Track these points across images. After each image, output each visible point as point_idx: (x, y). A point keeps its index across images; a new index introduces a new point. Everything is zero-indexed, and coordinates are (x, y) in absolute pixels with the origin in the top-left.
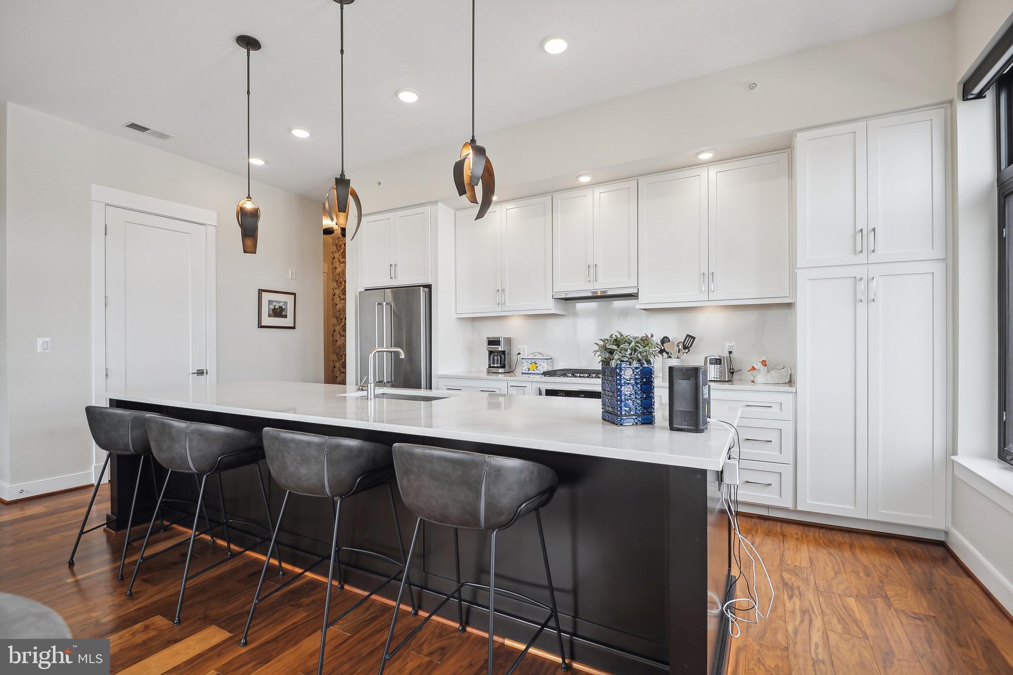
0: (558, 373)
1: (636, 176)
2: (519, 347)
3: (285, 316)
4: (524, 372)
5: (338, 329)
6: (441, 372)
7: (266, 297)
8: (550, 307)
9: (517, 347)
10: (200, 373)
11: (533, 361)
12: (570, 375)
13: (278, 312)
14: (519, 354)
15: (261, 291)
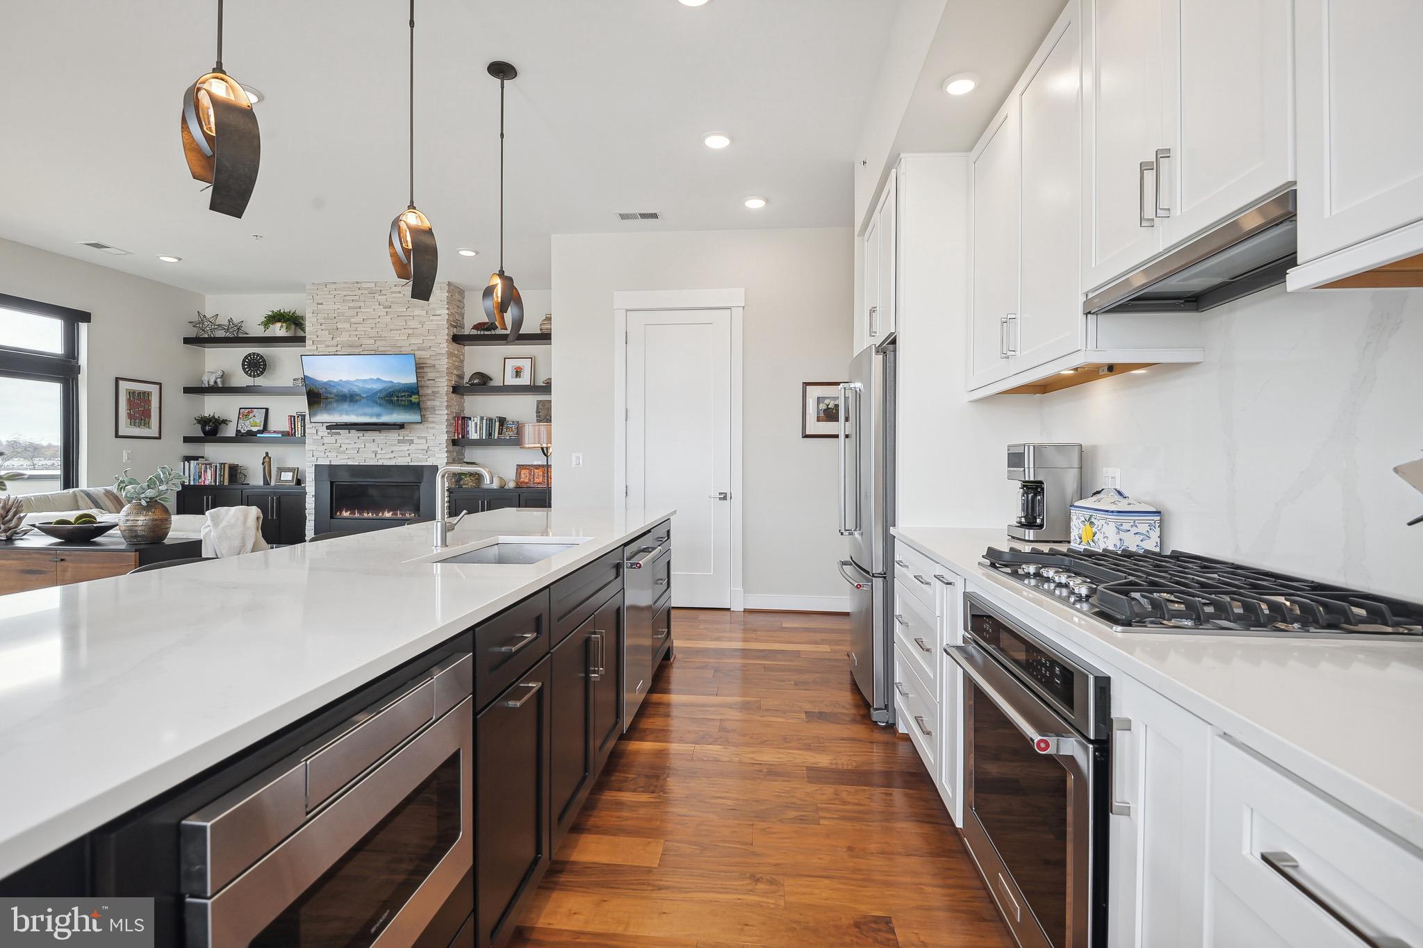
13: (834, 414)
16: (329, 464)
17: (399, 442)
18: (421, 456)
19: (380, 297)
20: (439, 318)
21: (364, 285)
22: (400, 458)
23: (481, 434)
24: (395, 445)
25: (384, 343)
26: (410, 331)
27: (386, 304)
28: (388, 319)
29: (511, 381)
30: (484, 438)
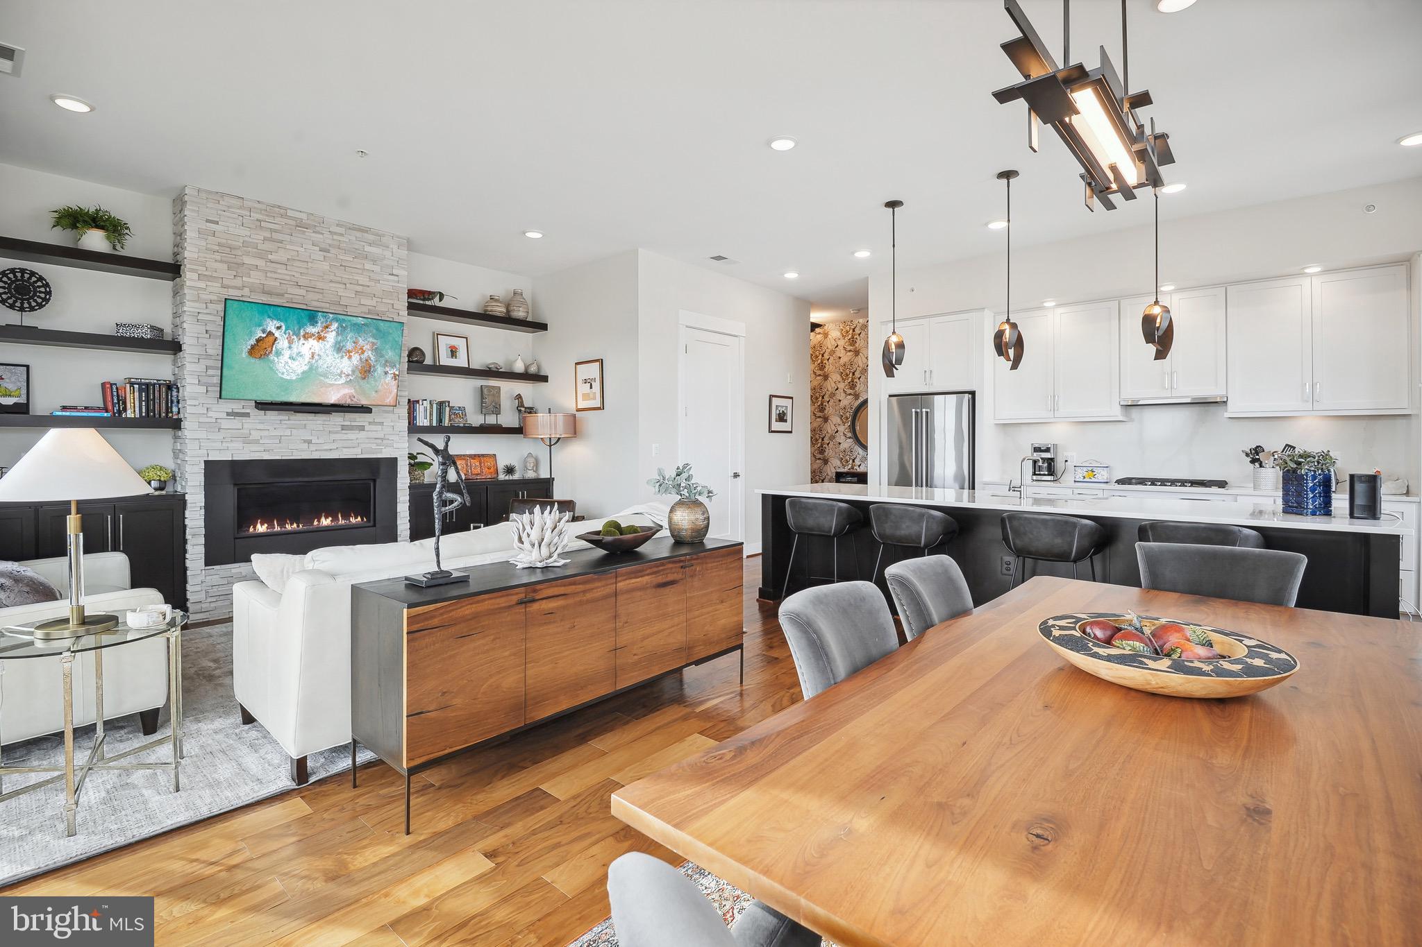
0: (1134, 481)
1: (1226, 285)
2: (1065, 454)
3: (786, 421)
4: (1077, 480)
5: (843, 430)
6: (987, 479)
7: (775, 401)
8: (1117, 413)
9: (1063, 454)
10: (736, 475)
11: (1090, 469)
12: (1150, 483)
13: (782, 418)
14: (1066, 461)
15: (771, 397)
16: (230, 459)
17: (344, 428)
18: (374, 446)
19: (313, 235)
20: (396, 278)
21: (290, 213)
22: (344, 450)
23: (431, 420)
24: (337, 432)
25: (320, 296)
26: (359, 288)
27: (323, 246)
28: (326, 266)
29: (445, 360)
30: (434, 424)
